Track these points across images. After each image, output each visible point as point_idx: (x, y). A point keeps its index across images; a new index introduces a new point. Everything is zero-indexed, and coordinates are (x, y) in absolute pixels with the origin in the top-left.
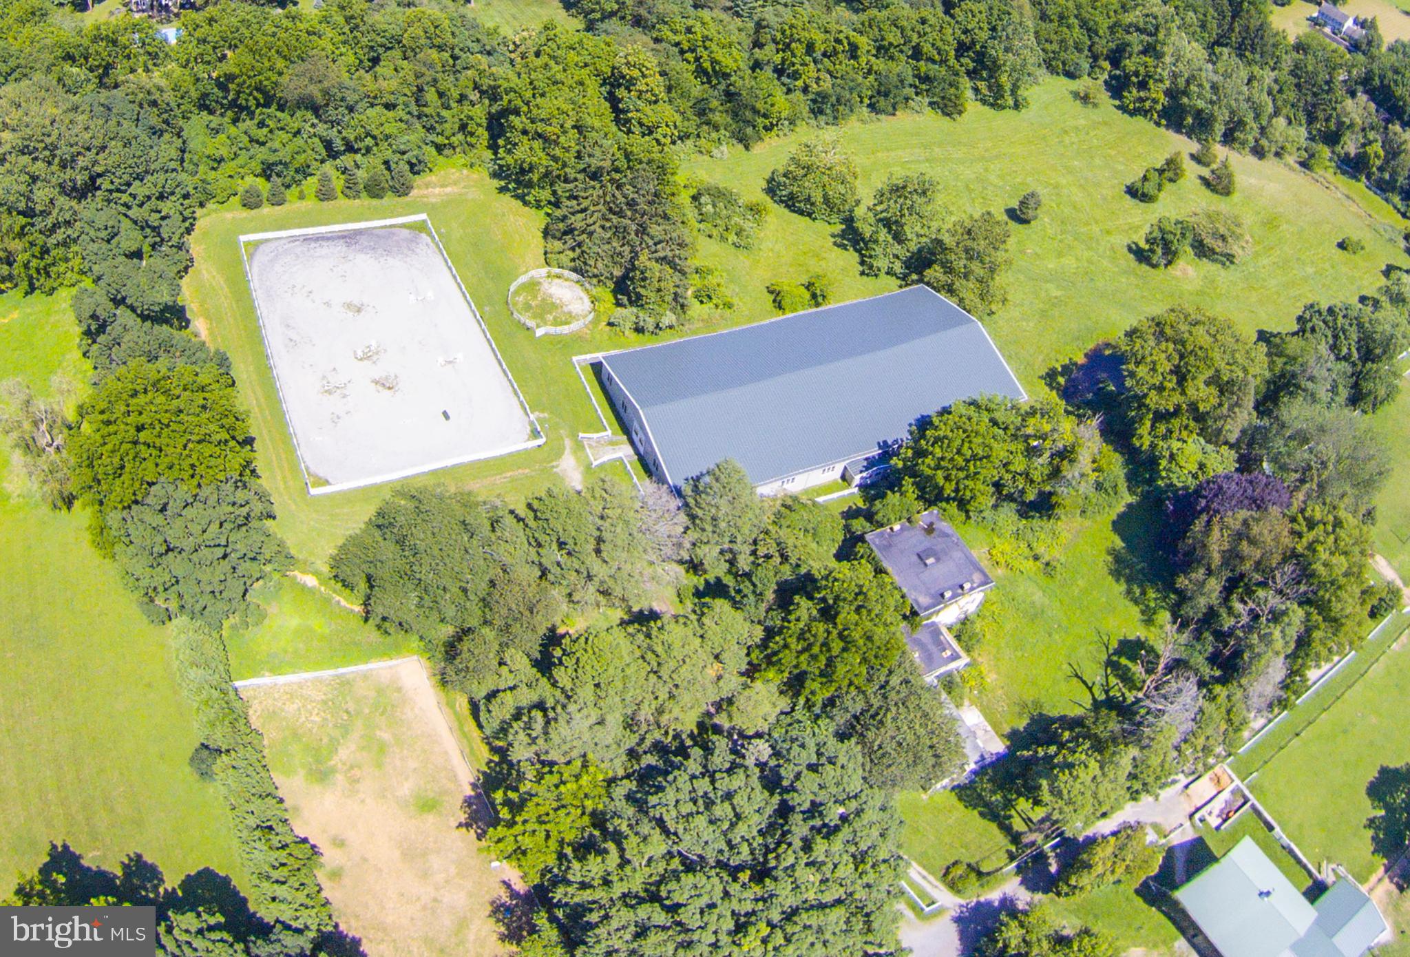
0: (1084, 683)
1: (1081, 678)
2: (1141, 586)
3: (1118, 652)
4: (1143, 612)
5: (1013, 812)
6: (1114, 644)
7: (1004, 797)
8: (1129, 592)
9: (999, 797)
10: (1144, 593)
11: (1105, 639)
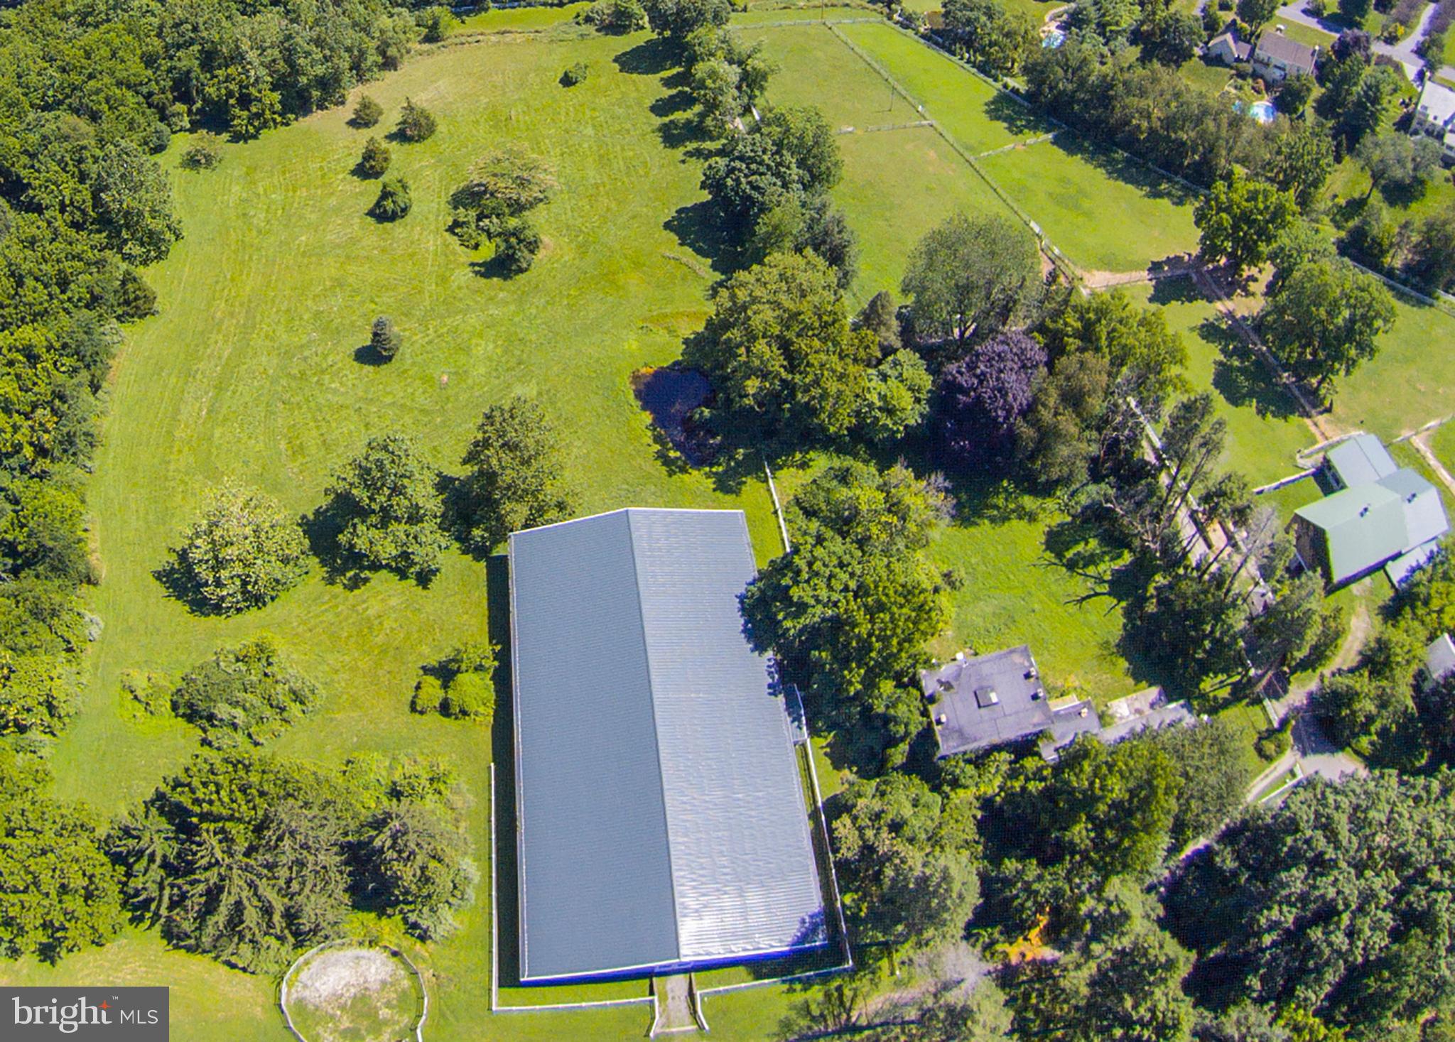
0: (1089, 597)
1: (1084, 599)
2: (988, 507)
3: (1059, 555)
4: (1020, 518)
5: (1211, 695)
6: (1049, 555)
7: (1196, 698)
8: (993, 520)
9: (1195, 703)
10: (996, 507)
11: (1042, 561)
